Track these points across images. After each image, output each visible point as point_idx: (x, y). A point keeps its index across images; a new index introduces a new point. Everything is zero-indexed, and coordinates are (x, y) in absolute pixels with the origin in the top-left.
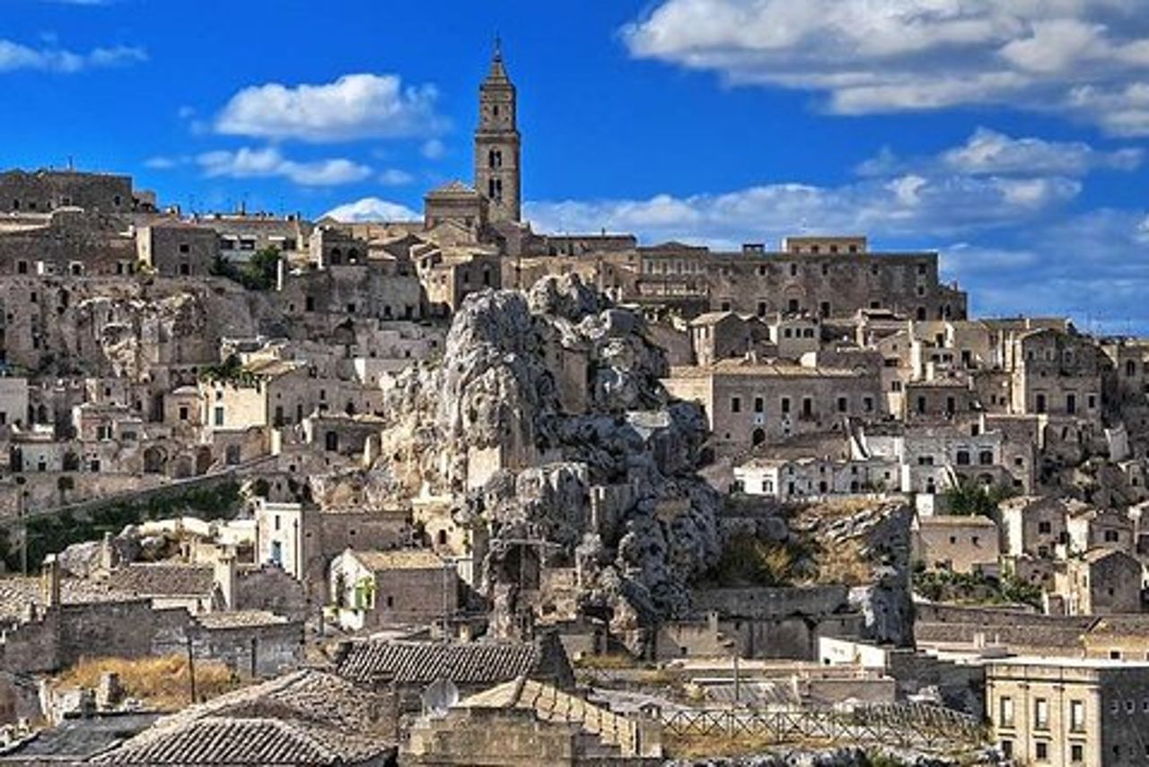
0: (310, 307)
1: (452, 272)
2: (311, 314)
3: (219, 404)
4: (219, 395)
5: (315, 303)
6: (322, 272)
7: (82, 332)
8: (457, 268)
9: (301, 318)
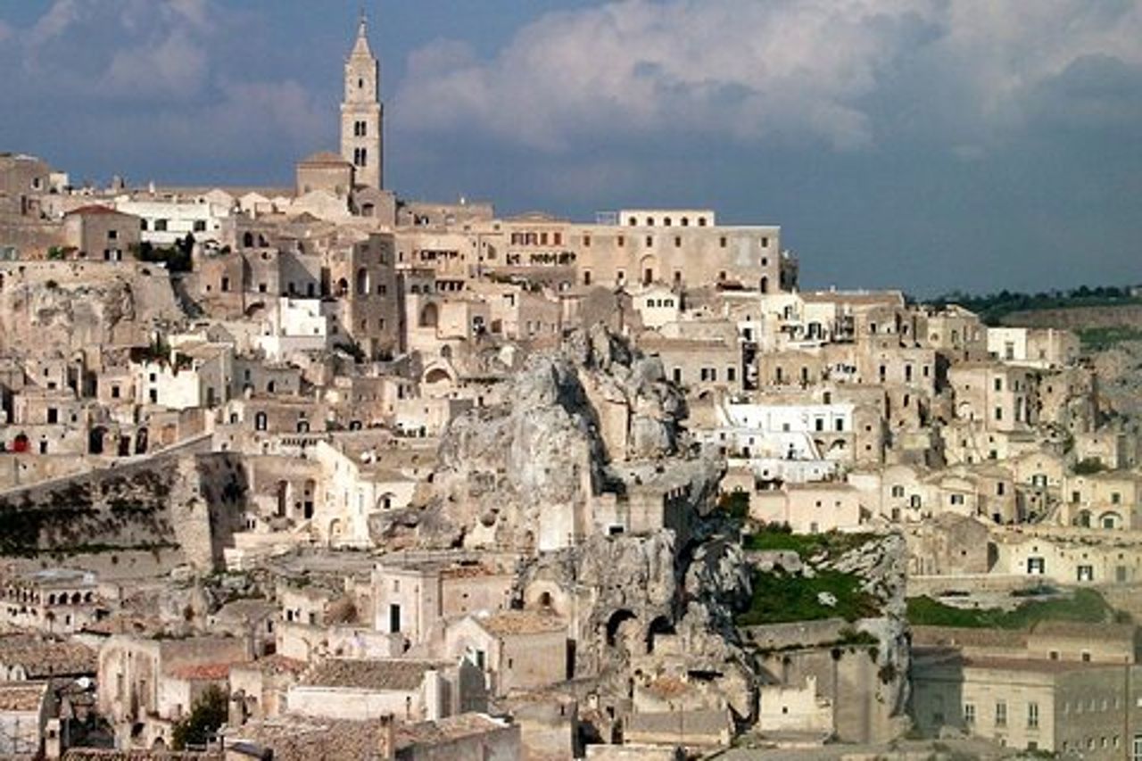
0: (225, 288)
1: (350, 251)
2: (225, 295)
3: (153, 385)
4: (153, 377)
5: (229, 285)
6: (236, 255)
7: (18, 315)
8: (356, 246)
9: (217, 298)
